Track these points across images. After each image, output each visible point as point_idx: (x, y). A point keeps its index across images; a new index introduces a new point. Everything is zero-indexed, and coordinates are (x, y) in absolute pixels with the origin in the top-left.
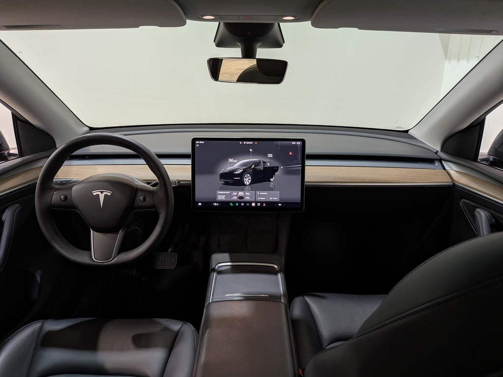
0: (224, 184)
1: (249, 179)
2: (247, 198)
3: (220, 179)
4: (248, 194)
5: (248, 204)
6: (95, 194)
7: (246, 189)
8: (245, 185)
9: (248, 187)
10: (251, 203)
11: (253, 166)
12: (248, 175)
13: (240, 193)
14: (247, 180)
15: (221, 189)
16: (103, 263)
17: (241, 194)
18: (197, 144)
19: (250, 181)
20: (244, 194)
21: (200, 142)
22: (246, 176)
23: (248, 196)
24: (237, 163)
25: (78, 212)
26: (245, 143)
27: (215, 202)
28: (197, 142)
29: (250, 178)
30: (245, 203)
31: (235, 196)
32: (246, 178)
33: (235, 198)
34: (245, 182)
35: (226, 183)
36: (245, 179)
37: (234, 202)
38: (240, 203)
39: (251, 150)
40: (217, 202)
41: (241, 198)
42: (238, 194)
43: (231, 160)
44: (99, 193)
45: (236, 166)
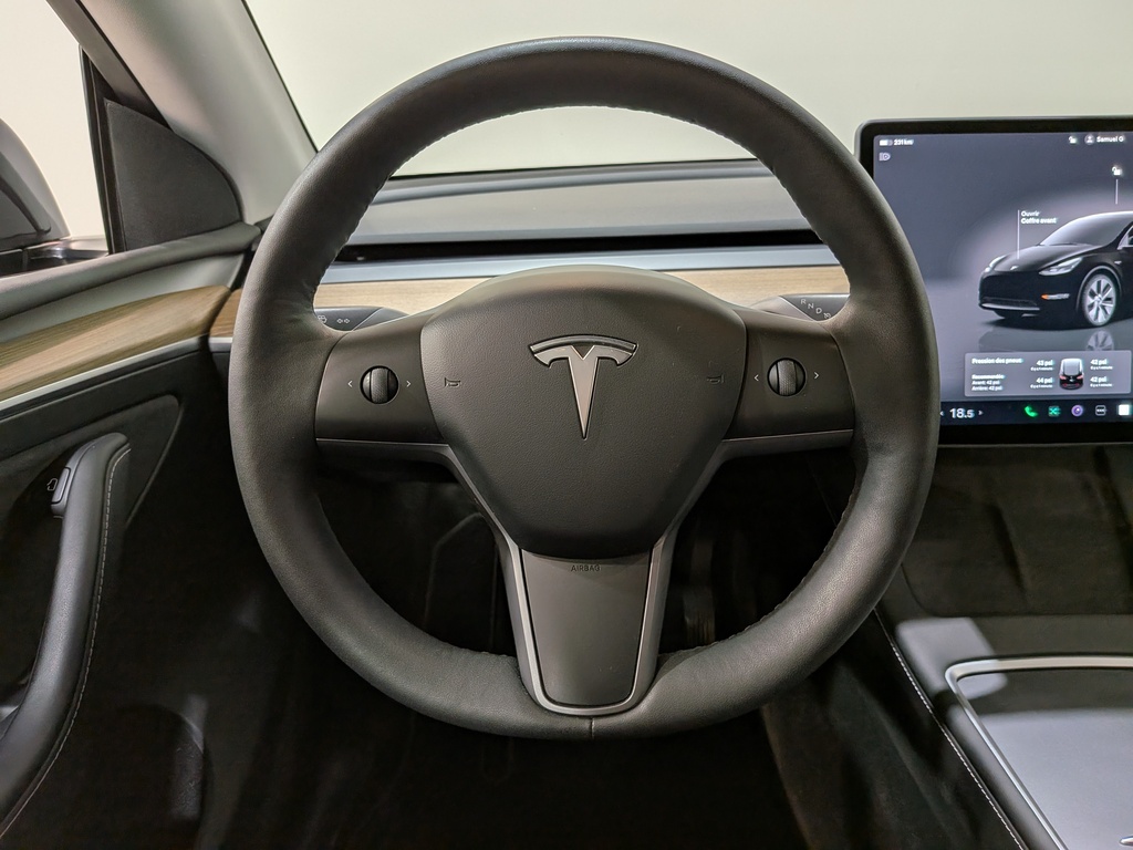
0: (997, 323)
1: (1108, 299)
2: (1098, 384)
3: (983, 300)
4: (1100, 363)
5: (1101, 411)
6: (546, 357)
7: (1092, 342)
8: (1088, 325)
9: (1101, 333)
10: (1112, 402)
11: (1125, 243)
12: (1105, 281)
13: (1066, 361)
14: (1099, 302)
15: (987, 347)
16: (590, 718)
17: (1072, 363)
18: (885, 149)
19: (1110, 307)
20: (1087, 365)
21: (898, 142)
22: (1094, 287)
23: (1100, 373)
24: (1054, 228)
25: (450, 453)
26: (1090, 140)
27: (957, 405)
28: (884, 143)
29: (1111, 292)
30: (1090, 403)
31: (1046, 374)
32: (1093, 295)
33: (1046, 385)
34: (1091, 314)
35: (1009, 321)
36: (1089, 300)
37: (1041, 404)
38: (1066, 404)
39: (1117, 172)
40: (967, 405)
41: (1073, 381)
42: (1057, 366)
43: (1028, 217)
44: (568, 352)
45: (1049, 243)
